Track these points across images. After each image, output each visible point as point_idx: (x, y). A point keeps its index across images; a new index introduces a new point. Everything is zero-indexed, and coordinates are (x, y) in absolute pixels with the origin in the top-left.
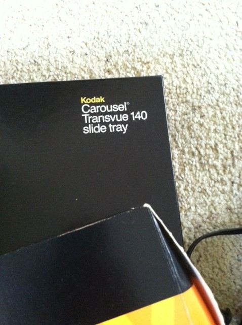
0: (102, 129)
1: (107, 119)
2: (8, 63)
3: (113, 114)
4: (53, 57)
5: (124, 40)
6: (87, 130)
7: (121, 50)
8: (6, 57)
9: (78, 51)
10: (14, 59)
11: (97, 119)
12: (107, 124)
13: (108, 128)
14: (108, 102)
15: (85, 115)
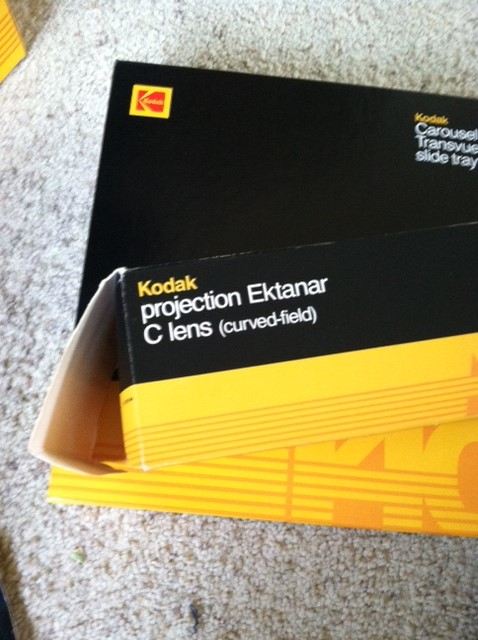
0: (442, 159)
1: (450, 146)
2: (279, 66)
3: (458, 141)
4: (345, 69)
5: (451, 61)
6: (421, 156)
7: (446, 76)
8: (277, 58)
9: (382, 67)
10: (289, 63)
11: (436, 145)
12: (450, 154)
13: (450, 160)
14: (454, 125)
15: (420, 136)
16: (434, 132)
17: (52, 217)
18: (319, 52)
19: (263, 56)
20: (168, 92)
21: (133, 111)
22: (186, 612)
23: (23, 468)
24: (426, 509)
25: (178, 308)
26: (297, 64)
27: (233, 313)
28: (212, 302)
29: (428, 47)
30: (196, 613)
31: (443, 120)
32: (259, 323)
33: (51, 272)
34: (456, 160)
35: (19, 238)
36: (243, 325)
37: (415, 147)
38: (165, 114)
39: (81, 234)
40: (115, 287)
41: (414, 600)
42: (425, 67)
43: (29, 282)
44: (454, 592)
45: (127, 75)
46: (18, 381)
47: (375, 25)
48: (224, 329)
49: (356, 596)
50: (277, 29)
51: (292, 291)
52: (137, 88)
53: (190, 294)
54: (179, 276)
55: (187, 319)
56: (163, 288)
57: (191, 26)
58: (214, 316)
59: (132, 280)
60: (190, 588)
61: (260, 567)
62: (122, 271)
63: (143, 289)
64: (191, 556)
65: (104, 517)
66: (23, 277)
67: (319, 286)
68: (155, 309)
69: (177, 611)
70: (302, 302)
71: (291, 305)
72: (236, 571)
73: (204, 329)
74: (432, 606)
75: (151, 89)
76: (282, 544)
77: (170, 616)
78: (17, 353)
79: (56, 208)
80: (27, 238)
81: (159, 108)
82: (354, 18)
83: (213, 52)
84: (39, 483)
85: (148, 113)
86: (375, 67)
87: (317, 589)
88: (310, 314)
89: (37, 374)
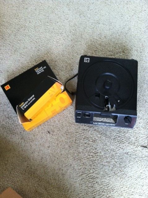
0: (40, 72)
1: (40, 70)
4: (25, 65)
5: (36, 55)
6: (38, 74)
7: (37, 58)
9: (29, 62)
11: (39, 71)
14: (39, 68)
15: (36, 72)
16: (37, 70)
17: (5, 106)
18: (21, 65)
19: (15, 71)
20: (8, 85)
21: (6, 90)
22: (48, 133)
23: (22, 132)
24: (59, 106)
25: (24, 105)
26: (19, 69)
27: (28, 103)
28: (26, 103)
29: (33, 55)
30: (49, 132)
31: (38, 68)
32: (31, 102)
33: (10, 112)
34: (41, 71)
35: (3, 111)
36: (30, 103)
37: (37, 73)
38: (10, 88)
39: (10, 105)
40: (18, 107)
41: (69, 116)
42: (34, 58)
43: (8, 114)
44: (72, 112)
45: (3, 86)
46: (15, 125)
47: (25, 57)
48: (28, 104)
49: (63, 119)
50: (14, 66)
51: (31, 98)
52: (5, 87)
53: (24, 104)
54: (22, 103)
55: (25, 106)
56: (21, 105)
57: (4, 73)
58: (27, 104)
59: (19, 106)
60: (47, 131)
61: (52, 124)
62: (17, 106)
63: (20, 106)
64: (45, 127)
65: (34, 131)
66: (7, 114)
67: (33, 96)
68: (22, 107)
69: (47, 133)
70: (33, 98)
71: (32, 99)
72: (50, 126)
73: (27, 106)
74: (71, 115)
75: (6, 86)
76: (53, 120)
77: (46, 134)
78: (13, 122)
79: (5, 105)
80: (4, 110)
81: (9, 88)
82: (22, 58)
83: (9, 74)
84: (25, 132)
85: (8, 89)
86: (28, 63)
87: (59, 122)
88: (34, 99)
89: (16, 123)
